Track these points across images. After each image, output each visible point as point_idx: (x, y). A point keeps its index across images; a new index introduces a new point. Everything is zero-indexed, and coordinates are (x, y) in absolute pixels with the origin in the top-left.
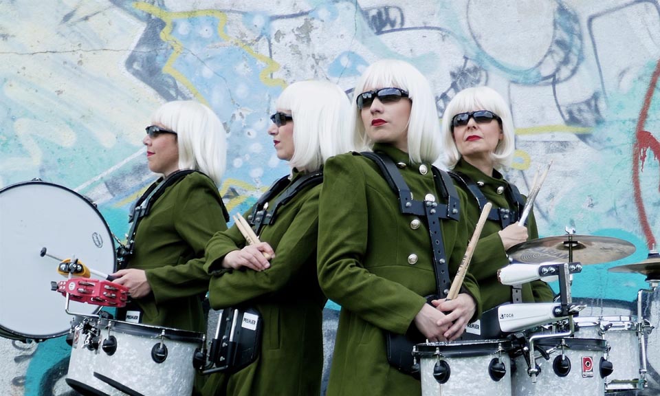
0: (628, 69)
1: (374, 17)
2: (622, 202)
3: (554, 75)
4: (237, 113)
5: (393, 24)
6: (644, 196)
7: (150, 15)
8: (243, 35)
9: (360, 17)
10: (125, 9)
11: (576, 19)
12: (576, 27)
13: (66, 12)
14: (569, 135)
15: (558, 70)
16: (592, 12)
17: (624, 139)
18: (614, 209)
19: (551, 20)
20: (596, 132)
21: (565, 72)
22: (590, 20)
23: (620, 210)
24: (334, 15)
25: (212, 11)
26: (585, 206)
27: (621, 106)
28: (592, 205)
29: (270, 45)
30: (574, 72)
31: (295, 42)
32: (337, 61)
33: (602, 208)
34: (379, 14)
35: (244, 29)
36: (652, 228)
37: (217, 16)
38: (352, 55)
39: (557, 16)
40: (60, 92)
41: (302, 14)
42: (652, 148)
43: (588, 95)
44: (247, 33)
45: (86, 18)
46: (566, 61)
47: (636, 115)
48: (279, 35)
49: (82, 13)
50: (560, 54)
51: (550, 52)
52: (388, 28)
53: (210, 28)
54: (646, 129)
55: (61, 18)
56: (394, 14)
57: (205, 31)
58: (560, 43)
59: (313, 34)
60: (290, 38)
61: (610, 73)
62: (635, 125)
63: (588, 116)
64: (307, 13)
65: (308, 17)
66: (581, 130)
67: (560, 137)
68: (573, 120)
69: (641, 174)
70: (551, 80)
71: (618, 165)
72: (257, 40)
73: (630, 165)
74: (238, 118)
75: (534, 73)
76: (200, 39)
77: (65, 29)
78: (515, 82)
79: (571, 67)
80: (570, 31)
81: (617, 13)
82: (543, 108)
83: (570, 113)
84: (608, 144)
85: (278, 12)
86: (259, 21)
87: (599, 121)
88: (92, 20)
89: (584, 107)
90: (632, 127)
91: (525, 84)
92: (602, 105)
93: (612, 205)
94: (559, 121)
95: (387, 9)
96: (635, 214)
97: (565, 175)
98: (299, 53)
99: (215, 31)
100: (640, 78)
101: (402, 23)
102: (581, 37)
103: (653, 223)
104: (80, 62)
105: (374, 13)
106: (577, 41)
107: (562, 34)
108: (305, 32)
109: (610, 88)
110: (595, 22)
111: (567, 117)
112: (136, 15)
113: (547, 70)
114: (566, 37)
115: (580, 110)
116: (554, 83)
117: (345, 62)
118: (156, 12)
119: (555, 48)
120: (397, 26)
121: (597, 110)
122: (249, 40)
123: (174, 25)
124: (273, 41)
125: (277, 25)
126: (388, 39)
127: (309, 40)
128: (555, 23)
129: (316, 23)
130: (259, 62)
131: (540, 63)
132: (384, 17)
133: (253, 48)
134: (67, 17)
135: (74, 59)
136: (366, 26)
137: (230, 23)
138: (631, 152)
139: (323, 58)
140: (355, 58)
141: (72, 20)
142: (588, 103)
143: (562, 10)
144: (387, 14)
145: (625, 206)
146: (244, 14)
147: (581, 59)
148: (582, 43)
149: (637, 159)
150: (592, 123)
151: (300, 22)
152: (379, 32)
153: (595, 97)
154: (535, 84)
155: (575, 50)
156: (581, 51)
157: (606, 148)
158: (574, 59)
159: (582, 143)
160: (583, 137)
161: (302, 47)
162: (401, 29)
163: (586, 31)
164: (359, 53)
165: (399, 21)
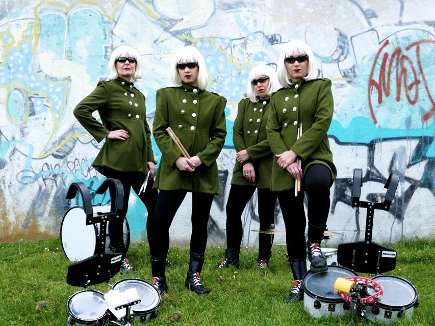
0: (366, 56)
1: (270, 39)
2: (364, 106)
3: (338, 59)
4: (220, 76)
5: (277, 41)
6: (372, 104)
7: (186, 40)
8: (221, 46)
9: (265, 39)
10: (177, 38)
11: (346, 38)
12: (346, 41)
13: (155, 39)
14: (344, 81)
15: (339, 57)
16: (352, 35)
17: (365, 83)
18: (361, 109)
19: (337, 38)
20: (354, 80)
21: (342, 58)
22: (351, 38)
23: (364, 109)
24: (255, 38)
25: (210, 38)
26: (350, 108)
27: (363, 70)
28: (353, 108)
29: (231, 50)
30: (345, 58)
31: (241, 49)
32: (257, 56)
33: (356, 109)
34: (272, 37)
35: (221, 44)
36: (375, 116)
37: (211, 39)
38: (262, 53)
39: (339, 37)
40: (153, 69)
41: (243, 38)
42: (375, 86)
43: (351, 66)
44: (223, 45)
45: (163, 41)
46: (342, 54)
47: (369, 73)
48: (234, 46)
49: (161, 39)
50: (340, 51)
51: (337, 50)
52: (275, 42)
53: (209, 44)
54: (373, 79)
55: (153, 42)
56: (277, 37)
57: (207, 45)
58: (340, 47)
59: (247, 46)
60: (239, 47)
61: (359, 58)
62: (369, 77)
63: (351, 74)
64: (245, 38)
65: (246, 39)
66: (348, 79)
67: (341, 82)
68: (345, 76)
69: (371, 96)
70: (337, 61)
71: (363, 92)
72: (227, 48)
73: (367, 92)
74: (220, 77)
75: (331, 58)
76: (205, 48)
77: (155, 45)
78: (323, 62)
79: (344, 56)
80: (344, 42)
81: (361, 35)
82: (334, 72)
83: (344, 73)
84: (359, 84)
85: (234, 38)
86: (227, 41)
87: (355, 76)
88: (165, 42)
89: (349, 71)
90: (368, 78)
91: (327, 63)
92: (356, 70)
93: (360, 108)
94: (340, 76)
95: (275, 35)
96: (369, 111)
97: (343, 96)
98: (242, 53)
99: (211, 45)
100: (370, 59)
101: (281, 41)
102: (348, 45)
103: (376, 114)
104: (161, 58)
105: (270, 37)
106: (346, 46)
107: (341, 44)
108: (244, 45)
109: (359, 63)
110: (353, 38)
111: (343, 75)
112: (181, 40)
113: (335, 57)
114: (343, 45)
115: (348, 72)
116: (338, 62)
117: (260, 56)
118: (188, 38)
119: (338, 49)
121: (354, 72)
122: (223, 48)
123: (195, 43)
124: (232, 48)
125: (234, 42)
126: (276, 46)
127: (246, 48)
128: (338, 39)
129: (248, 41)
130: (227, 56)
131: (333, 55)
132: (274, 38)
133: (225, 51)
134: (155, 41)
135: (158, 57)
136: (267, 42)
137: (216, 42)
138: (367, 87)
139: (251, 54)
140: (263, 54)
141: (157, 42)
142: (351, 69)
143: (341, 34)
144: (275, 37)
145: (365, 108)
146: (222, 38)
147: (348, 52)
148: (348, 47)
149: (370, 90)
150: (353, 77)
151: (243, 41)
152: (272, 44)
153: (354, 67)
154: (331, 62)
155: (346, 49)
156: (348, 50)
157: (358, 86)
158: (345, 53)
159: (349, 84)
160: (349, 82)
161: (244, 50)
162: (280, 43)
163: (350, 42)
164: (264, 52)
165: (279, 40)
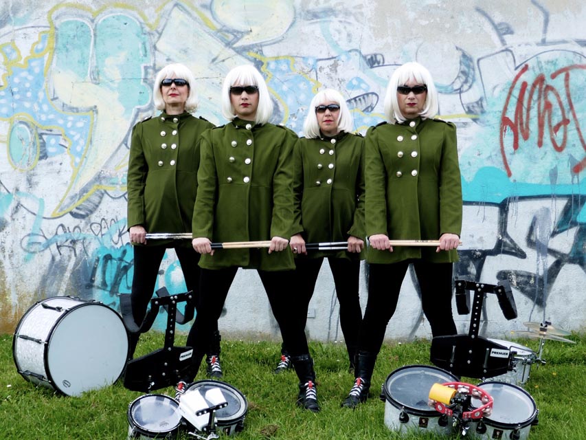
0: (498, 85)
1: (369, 59)
2: (495, 153)
3: (460, 89)
4: (300, 108)
5: (379, 63)
6: (505, 150)
7: (255, 59)
8: (303, 69)
9: (362, 60)
10: (243, 56)
11: (471, 60)
12: (471, 64)
13: (213, 57)
14: (468, 119)
15: (462, 86)
16: (480, 57)
17: (494, 119)
18: (490, 156)
19: (459, 60)
20: (481, 117)
21: (466, 87)
22: (478, 60)
23: (493, 157)
24: (349, 58)
25: (287, 56)
26: (476, 155)
27: (494, 104)
28: (479, 155)
29: (317, 74)
30: (470, 87)
31: (329, 72)
32: (351, 82)
33: (484, 156)
34: (372, 58)
35: (303, 66)
36: (510, 166)
37: (290, 59)
38: (358, 79)
39: (462, 58)
40: (210, 98)
41: (333, 58)
42: (510, 126)
43: (477, 98)
44: (305, 68)
45: (223, 61)
46: (466, 82)
47: (501, 109)
48: (321, 69)
49: (221, 58)
50: (464, 78)
51: (458, 77)
52: (376, 65)
53: (286, 65)
54: (507, 116)
55: (211, 60)
56: (379, 58)
57: (284, 67)
58: (463, 72)
59: (338, 68)
60: (327, 70)
61: (489, 88)
62: (501, 114)
63: (478, 109)
64: (335, 58)
65: (336, 59)
66: (474, 116)
67: (464, 120)
68: (470, 111)
69: (504, 139)
70: (459, 91)
71: (493, 134)
72: (310, 71)
73: (499, 134)
74: (301, 111)
75: (450, 88)
76: (282, 72)
77: (212, 66)
78: (441, 92)
79: (469, 84)
80: (468, 66)
81: (491, 57)
82: (454, 106)
83: (468, 108)
84: (487, 124)
85: (321, 58)
86: (311, 62)
87: (483, 112)
88: (226, 61)
89: (475, 105)
90: (500, 115)
91: (446, 93)
92: (484, 104)
93: (489, 155)
94: (463, 112)
95: (375, 55)
96: (501, 159)
97: (466, 139)
98: (331, 78)
99: (289, 67)
100: (503, 90)
101: (383, 63)
102: (474, 70)
103: (510, 164)
104: (220, 83)
105: (369, 57)
106: (471, 71)
107: (464, 68)
108: (334, 68)
109: (488, 95)
110: (481, 61)
111: (467, 110)
112: (248, 59)
113: (457, 86)
114: (466, 70)
115: (473, 106)
116: (460, 93)
117: (355, 82)
118: (258, 57)
119: (461, 75)
120: (381, 64)
121: (482, 107)
122: (306, 71)
123: (268, 64)
124: (318, 72)
125: (320, 64)
126: (376, 70)
127: (336, 71)
128: (461, 62)
129: (340, 62)
130: (311, 83)
131: (453, 83)
132: (374, 59)
133: (308, 75)
134: (214, 60)
135: (217, 81)
136: (365, 64)
137: (296, 62)
138: (499, 128)
139: (343, 80)
140: (360, 80)
141: (216, 61)
142: (477, 103)
143: (464, 55)
144: (376, 58)
145: (496, 155)
146: (304, 58)
147: (474, 80)
148: (474, 73)
149: (502, 131)
150: (479, 113)
151: (332, 62)
152: (372, 67)
153: (481, 99)
154: (451, 93)
155: (471, 76)
156: (474, 76)
157: (487, 125)
158: (470, 80)
159: (474, 123)
160: (475, 120)
161: (333, 75)
162: (383, 66)
163: (476, 66)
164: (361, 78)
165: (382, 61)
